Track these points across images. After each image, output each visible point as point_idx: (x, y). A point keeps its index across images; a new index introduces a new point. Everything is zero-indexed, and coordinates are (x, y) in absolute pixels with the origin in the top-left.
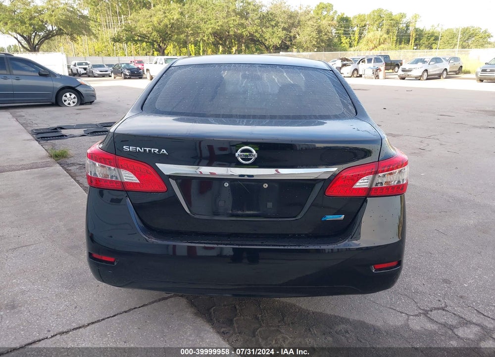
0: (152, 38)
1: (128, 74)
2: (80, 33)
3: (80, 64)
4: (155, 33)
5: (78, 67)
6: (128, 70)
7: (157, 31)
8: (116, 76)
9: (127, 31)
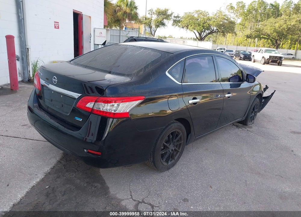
0: (272, 36)
1: (242, 57)
2: (228, 32)
3: (221, 49)
4: (275, 34)
5: (219, 50)
6: (243, 55)
7: (277, 32)
8: (236, 57)
9: (257, 31)
